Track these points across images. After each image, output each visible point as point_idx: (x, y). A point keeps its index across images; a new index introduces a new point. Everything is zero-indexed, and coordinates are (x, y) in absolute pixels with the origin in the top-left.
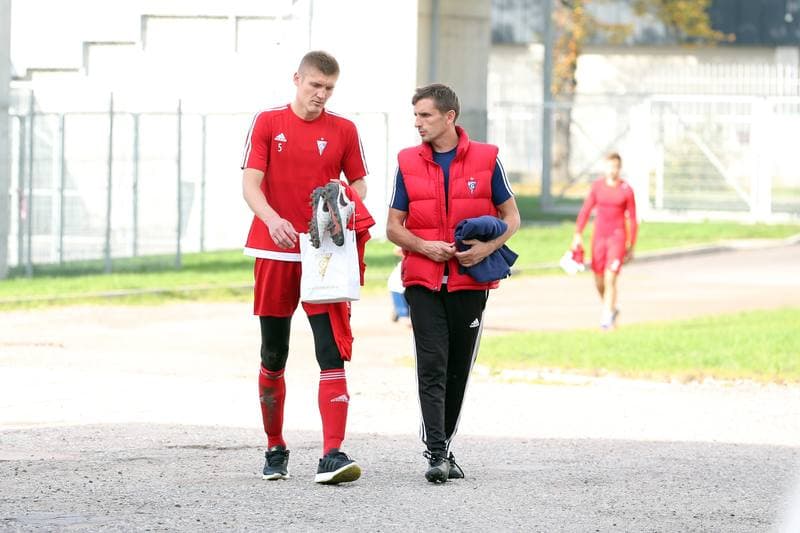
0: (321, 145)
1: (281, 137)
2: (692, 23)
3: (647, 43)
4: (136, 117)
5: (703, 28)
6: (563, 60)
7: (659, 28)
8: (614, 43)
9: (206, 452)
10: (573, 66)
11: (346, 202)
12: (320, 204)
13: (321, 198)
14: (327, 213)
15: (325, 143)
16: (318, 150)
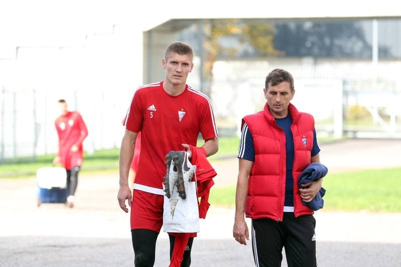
0: (181, 114)
1: (152, 108)
2: (265, 47)
3: (245, 56)
4: (15, 94)
5: (270, 49)
6: (207, 65)
7: (250, 49)
8: (230, 56)
9: (54, 249)
10: (211, 68)
11: (189, 167)
12: (172, 167)
13: (172, 161)
14: (176, 172)
15: (184, 113)
16: (178, 118)
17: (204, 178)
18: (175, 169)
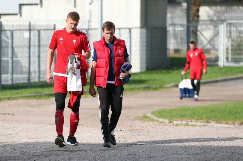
0: (74, 41)
1: (61, 39)
4: (39, 31)
8: (212, 2)
10: (198, 10)
11: (77, 61)
12: (70, 61)
13: (70, 59)
14: (71, 64)
15: (76, 41)
16: (73, 43)
17: (84, 67)
18: (71, 63)
